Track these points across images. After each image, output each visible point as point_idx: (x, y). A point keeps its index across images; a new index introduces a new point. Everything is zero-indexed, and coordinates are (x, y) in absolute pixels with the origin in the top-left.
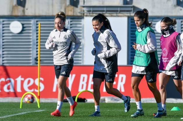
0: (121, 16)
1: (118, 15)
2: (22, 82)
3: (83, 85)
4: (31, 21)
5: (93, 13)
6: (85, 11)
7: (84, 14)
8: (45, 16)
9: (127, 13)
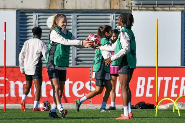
0: (174, 10)
1: (171, 9)
2: (71, 86)
3: (140, 89)
4: (71, 15)
5: (142, 7)
6: (133, 5)
7: (132, 7)
8: (88, 10)
9: (181, 7)
